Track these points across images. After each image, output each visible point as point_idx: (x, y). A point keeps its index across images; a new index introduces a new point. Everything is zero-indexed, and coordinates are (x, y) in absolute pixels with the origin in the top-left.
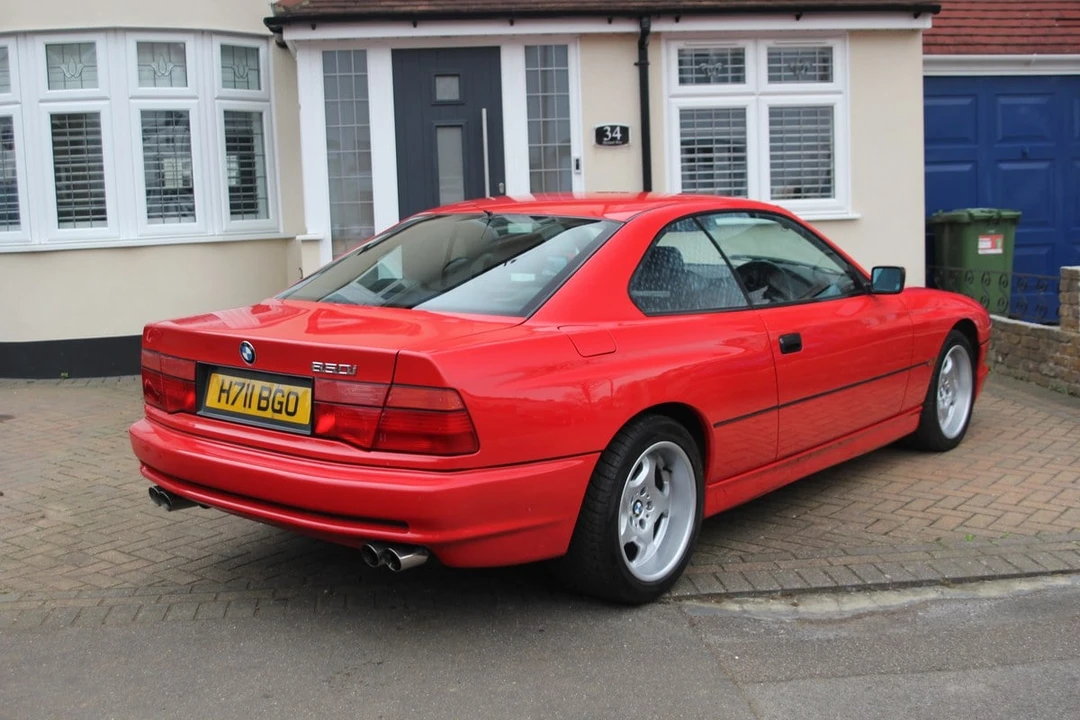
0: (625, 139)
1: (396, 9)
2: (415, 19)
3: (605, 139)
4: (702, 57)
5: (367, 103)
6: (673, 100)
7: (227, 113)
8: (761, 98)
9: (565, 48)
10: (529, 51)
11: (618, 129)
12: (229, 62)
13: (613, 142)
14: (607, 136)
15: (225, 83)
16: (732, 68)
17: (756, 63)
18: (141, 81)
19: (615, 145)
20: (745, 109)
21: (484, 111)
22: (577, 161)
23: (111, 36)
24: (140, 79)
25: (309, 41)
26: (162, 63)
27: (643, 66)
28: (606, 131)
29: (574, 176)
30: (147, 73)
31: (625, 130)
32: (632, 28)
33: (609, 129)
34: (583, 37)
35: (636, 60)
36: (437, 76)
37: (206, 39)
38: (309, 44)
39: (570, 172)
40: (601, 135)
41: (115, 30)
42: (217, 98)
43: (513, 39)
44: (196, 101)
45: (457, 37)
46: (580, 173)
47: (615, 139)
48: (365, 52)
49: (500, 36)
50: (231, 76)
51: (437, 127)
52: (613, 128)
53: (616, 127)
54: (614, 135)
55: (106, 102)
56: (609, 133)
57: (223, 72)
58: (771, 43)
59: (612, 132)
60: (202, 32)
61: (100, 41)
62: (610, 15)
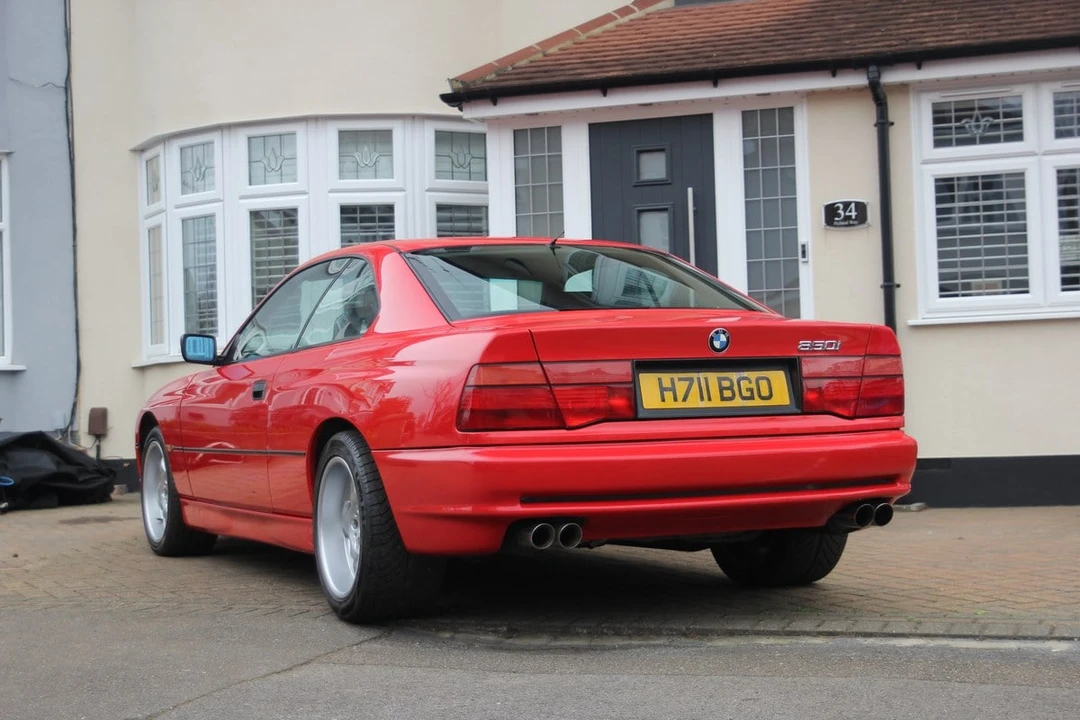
0: (862, 217)
1: (582, 77)
2: (605, 86)
3: (836, 219)
4: (964, 111)
5: (561, 186)
6: (925, 167)
7: (440, 208)
8: (1047, 158)
9: (791, 110)
10: (747, 117)
11: (853, 205)
12: (446, 150)
13: (846, 223)
14: (839, 216)
15: (439, 174)
16: (1006, 124)
17: (1038, 113)
18: (342, 174)
19: (849, 225)
20: (1022, 174)
21: (690, 190)
22: (803, 246)
23: (312, 126)
24: (341, 171)
25: (497, 118)
26: (365, 154)
27: (883, 126)
28: (838, 208)
29: (801, 265)
30: (349, 165)
31: (861, 207)
32: (859, 80)
33: (841, 206)
34: (811, 95)
35: (873, 119)
36: (640, 152)
37: (417, 126)
38: (497, 122)
39: (797, 260)
40: (831, 213)
41: (316, 119)
42: (427, 191)
43: (727, 103)
44: (401, 194)
45: (660, 104)
46: (807, 262)
47: (849, 217)
48: (558, 129)
49: (710, 100)
50: (447, 167)
51: (640, 212)
52: (847, 205)
53: (850, 203)
54: (847, 214)
55: (305, 197)
56: (841, 212)
57: (437, 162)
58: (1058, 87)
59: (845, 210)
60: (413, 117)
61: (301, 133)
62: (834, 67)
